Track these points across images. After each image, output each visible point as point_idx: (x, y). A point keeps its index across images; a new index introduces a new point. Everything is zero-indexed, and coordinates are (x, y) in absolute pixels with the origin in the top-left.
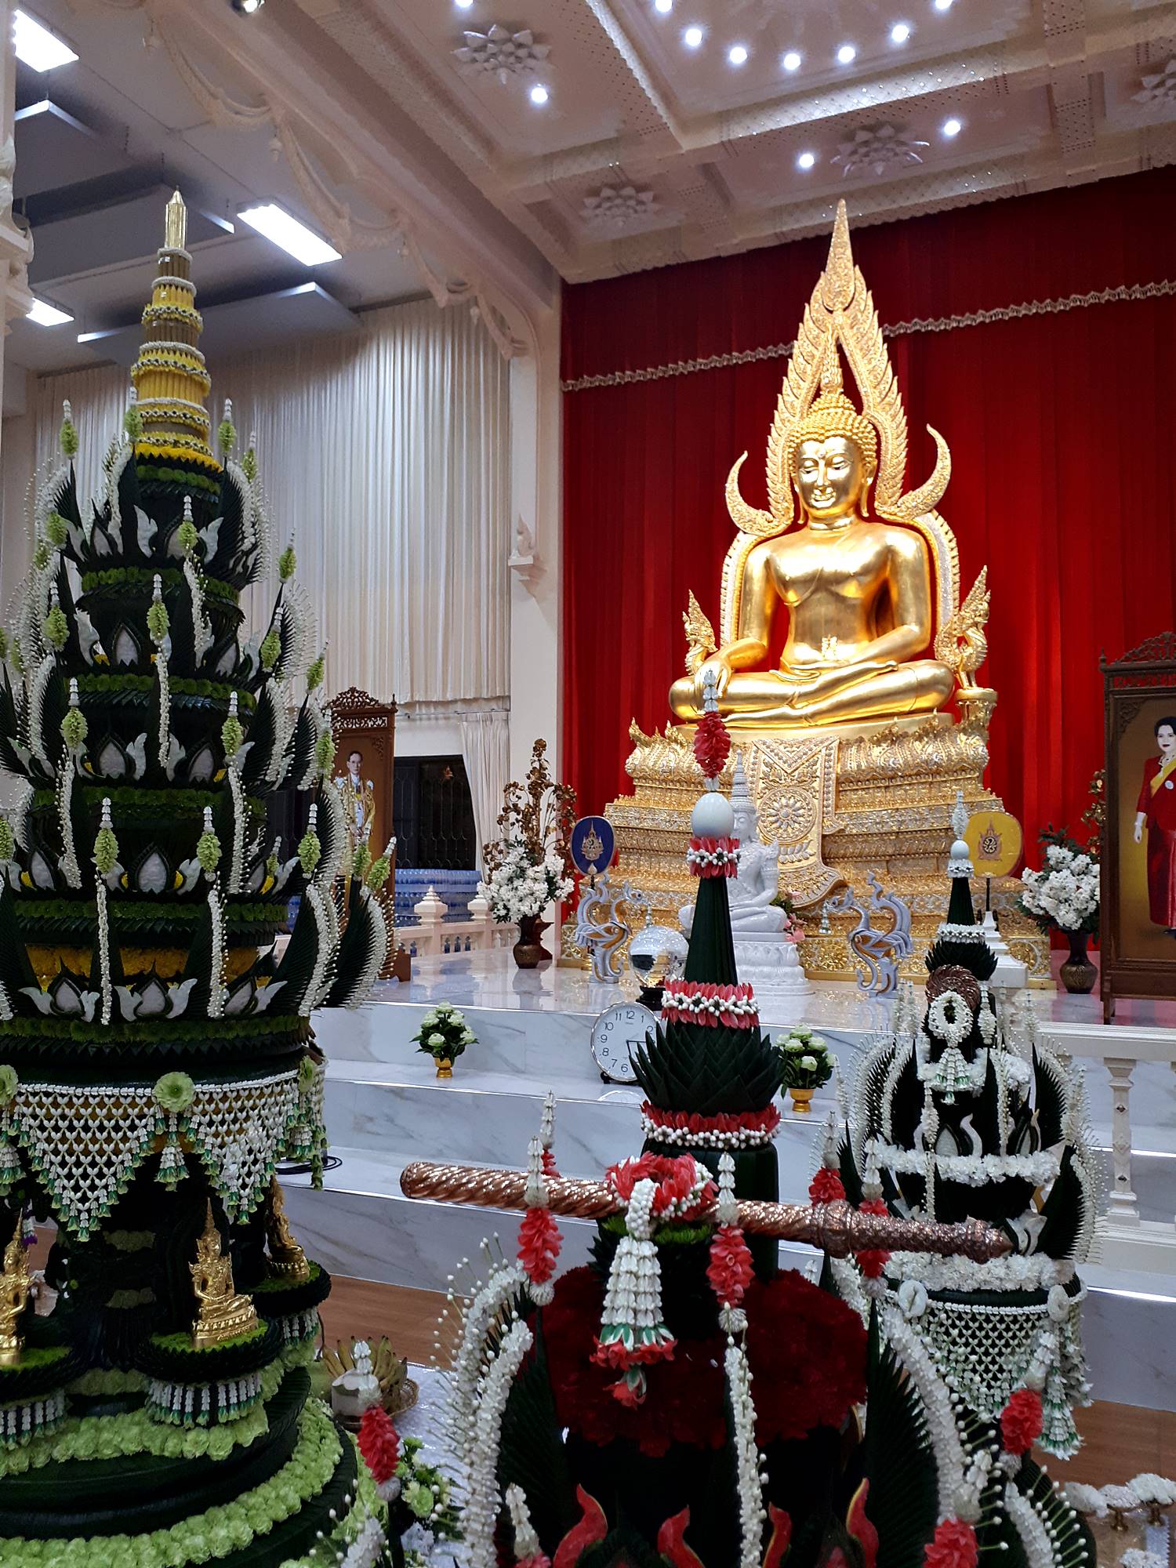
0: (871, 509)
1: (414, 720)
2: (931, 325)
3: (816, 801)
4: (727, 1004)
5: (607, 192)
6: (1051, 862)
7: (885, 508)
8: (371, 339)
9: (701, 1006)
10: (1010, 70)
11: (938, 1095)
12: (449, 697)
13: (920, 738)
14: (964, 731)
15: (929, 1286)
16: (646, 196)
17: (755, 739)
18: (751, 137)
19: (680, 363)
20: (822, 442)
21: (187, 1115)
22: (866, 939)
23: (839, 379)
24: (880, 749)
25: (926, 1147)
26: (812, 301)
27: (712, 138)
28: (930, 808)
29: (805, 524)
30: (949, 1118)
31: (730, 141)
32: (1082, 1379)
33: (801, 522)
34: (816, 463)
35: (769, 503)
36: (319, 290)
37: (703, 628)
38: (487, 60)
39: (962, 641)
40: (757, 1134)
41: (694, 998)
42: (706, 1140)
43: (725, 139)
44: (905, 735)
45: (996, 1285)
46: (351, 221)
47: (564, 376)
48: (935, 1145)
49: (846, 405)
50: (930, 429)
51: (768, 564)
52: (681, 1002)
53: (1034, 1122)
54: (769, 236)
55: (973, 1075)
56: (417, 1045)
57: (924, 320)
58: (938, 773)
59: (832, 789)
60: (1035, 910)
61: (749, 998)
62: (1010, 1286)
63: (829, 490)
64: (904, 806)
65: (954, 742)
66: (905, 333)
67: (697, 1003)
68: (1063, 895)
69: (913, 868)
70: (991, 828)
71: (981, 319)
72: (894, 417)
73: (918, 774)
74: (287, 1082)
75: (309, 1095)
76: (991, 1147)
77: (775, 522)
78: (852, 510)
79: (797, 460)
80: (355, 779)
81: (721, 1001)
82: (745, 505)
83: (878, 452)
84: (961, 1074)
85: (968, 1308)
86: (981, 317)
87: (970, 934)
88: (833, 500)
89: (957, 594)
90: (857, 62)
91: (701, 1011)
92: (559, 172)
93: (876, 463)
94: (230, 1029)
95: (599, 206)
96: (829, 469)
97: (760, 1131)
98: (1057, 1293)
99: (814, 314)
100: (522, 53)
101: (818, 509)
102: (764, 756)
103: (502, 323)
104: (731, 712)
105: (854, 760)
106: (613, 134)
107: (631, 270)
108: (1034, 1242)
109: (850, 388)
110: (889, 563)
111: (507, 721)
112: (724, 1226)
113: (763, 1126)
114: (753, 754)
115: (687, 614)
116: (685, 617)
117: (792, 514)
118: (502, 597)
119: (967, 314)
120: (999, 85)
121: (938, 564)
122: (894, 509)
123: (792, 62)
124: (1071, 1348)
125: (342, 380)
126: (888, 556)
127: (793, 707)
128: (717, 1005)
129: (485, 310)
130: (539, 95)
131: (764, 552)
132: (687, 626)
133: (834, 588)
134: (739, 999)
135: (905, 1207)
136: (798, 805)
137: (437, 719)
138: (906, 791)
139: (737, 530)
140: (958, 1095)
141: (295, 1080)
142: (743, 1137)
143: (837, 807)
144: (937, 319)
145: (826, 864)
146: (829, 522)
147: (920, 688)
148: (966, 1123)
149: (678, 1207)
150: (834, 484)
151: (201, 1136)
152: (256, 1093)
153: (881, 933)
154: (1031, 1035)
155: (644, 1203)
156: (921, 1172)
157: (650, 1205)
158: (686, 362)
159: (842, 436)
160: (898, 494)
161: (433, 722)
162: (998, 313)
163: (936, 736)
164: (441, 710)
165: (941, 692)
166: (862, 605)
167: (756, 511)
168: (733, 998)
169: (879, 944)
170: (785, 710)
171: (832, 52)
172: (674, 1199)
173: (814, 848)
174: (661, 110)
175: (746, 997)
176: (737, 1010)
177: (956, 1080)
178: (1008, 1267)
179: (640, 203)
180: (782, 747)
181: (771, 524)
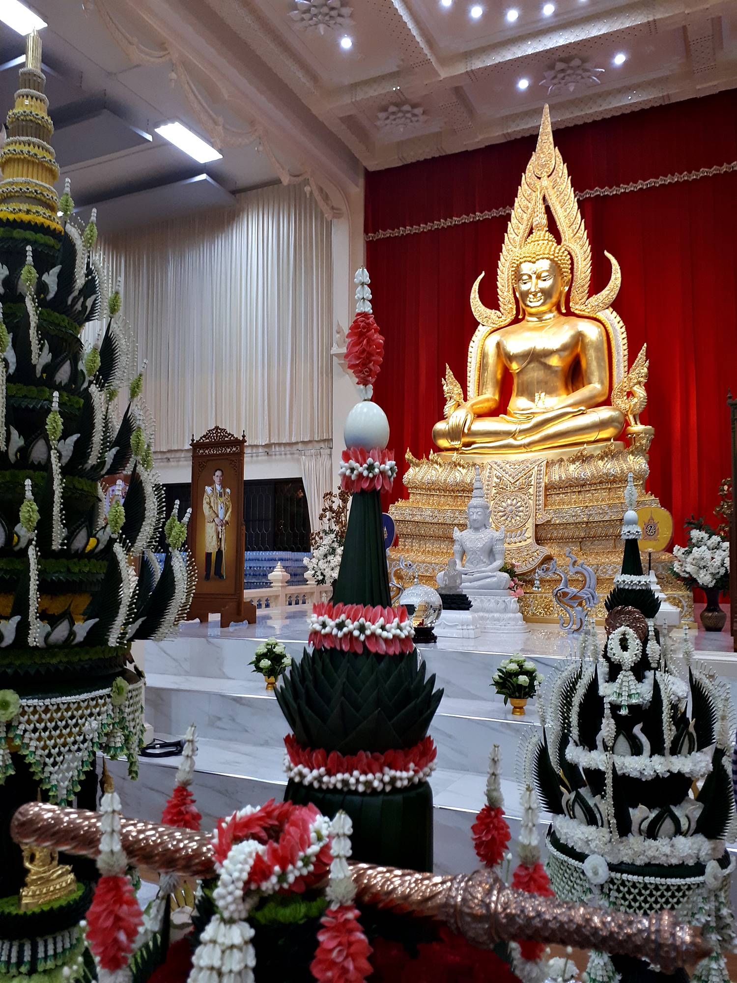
0: (568, 307)
1: (271, 455)
2: (607, 191)
3: (531, 501)
4: (374, 628)
5: (392, 109)
6: (694, 541)
7: (577, 307)
8: (243, 211)
9: (345, 630)
10: (658, 16)
11: (615, 708)
12: (294, 440)
13: (602, 458)
14: (632, 453)
15: (609, 860)
16: (418, 111)
17: (489, 461)
18: (486, 68)
19: (442, 220)
20: (534, 263)
21: (15, 723)
22: (565, 594)
23: (545, 221)
24: (575, 466)
25: (606, 748)
26: (527, 171)
27: (461, 69)
28: (609, 506)
29: (523, 318)
30: (624, 726)
31: (472, 71)
32: (733, 935)
33: (520, 317)
34: (530, 277)
35: (499, 306)
36: (209, 179)
37: (455, 389)
38: (311, 19)
39: (630, 394)
40: (404, 774)
41: (337, 621)
42: (345, 782)
43: (469, 69)
44: (592, 456)
45: (663, 860)
46: (223, 126)
47: (366, 231)
48: (612, 748)
49: (550, 239)
50: (606, 253)
51: (498, 345)
52: (324, 625)
53: (691, 729)
54: (499, 136)
55: (643, 692)
56: (253, 667)
57: (602, 188)
58: (614, 482)
59: (542, 493)
60: (682, 574)
61: (401, 620)
62: (674, 861)
63: (539, 294)
64: (591, 504)
65: (625, 461)
66: (589, 197)
67: (340, 626)
68: (702, 564)
69: (598, 547)
70: (652, 519)
71: (641, 186)
72: (582, 246)
73: (601, 483)
74: (101, 697)
75: (122, 708)
76: (657, 749)
77: (503, 318)
78: (554, 308)
79: (518, 276)
80: (218, 487)
81: (368, 624)
82: (484, 307)
83: (572, 269)
84: (633, 692)
85: (641, 879)
86: (640, 185)
87: (640, 582)
88: (542, 301)
89: (626, 363)
90: (556, 14)
91: (345, 635)
92: (362, 95)
93: (570, 277)
94: (54, 656)
95: (387, 118)
96: (539, 281)
97: (407, 770)
98: (712, 867)
99: (528, 180)
100: (333, 13)
101: (531, 307)
102: (495, 472)
103: (326, 198)
104: (474, 443)
105: (557, 474)
106: (395, 69)
107: (409, 161)
108: (694, 825)
109: (553, 227)
110: (580, 343)
111: (331, 455)
112: (334, 907)
113: (412, 765)
114: (488, 470)
115: (445, 379)
116: (443, 382)
117: (515, 312)
118: (327, 375)
119: (631, 183)
120: (651, 26)
121: (613, 343)
122: (583, 307)
123: (512, 15)
124: (725, 912)
125: (225, 238)
126: (579, 338)
127: (515, 439)
128: (362, 629)
129: (314, 188)
130: (346, 43)
131: (496, 337)
132: (445, 388)
133: (543, 360)
134: (388, 621)
135: (590, 794)
136: (519, 504)
137: (285, 454)
138: (593, 494)
139: (479, 323)
140: (631, 707)
141: (109, 696)
142: (387, 779)
143: (545, 505)
144: (611, 187)
145: (539, 544)
146: (539, 316)
147: (602, 425)
148: (637, 730)
149: (282, 877)
150: (542, 291)
151: (26, 741)
152: (73, 707)
153: (575, 590)
154: (688, 660)
155: (236, 875)
156: (602, 768)
157: (245, 876)
158: (446, 220)
159: (547, 259)
160: (586, 297)
161: (283, 456)
162: (651, 182)
163: (613, 457)
164: (288, 448)
165: (616, 427)
166: (562, 370)
167: (490, 311)
168: (381, 621)
169: (575, 597)
170: (510, 441)
171: (538, 7)
172: (277, 868)
173: (530, 533)
174: (426, 51)
175: (397, 620)
176: (385, 634)
177: (630, 696)
178: (672, 846)
179: (415, 115)
180: (508, 466)
181: (501, 319)
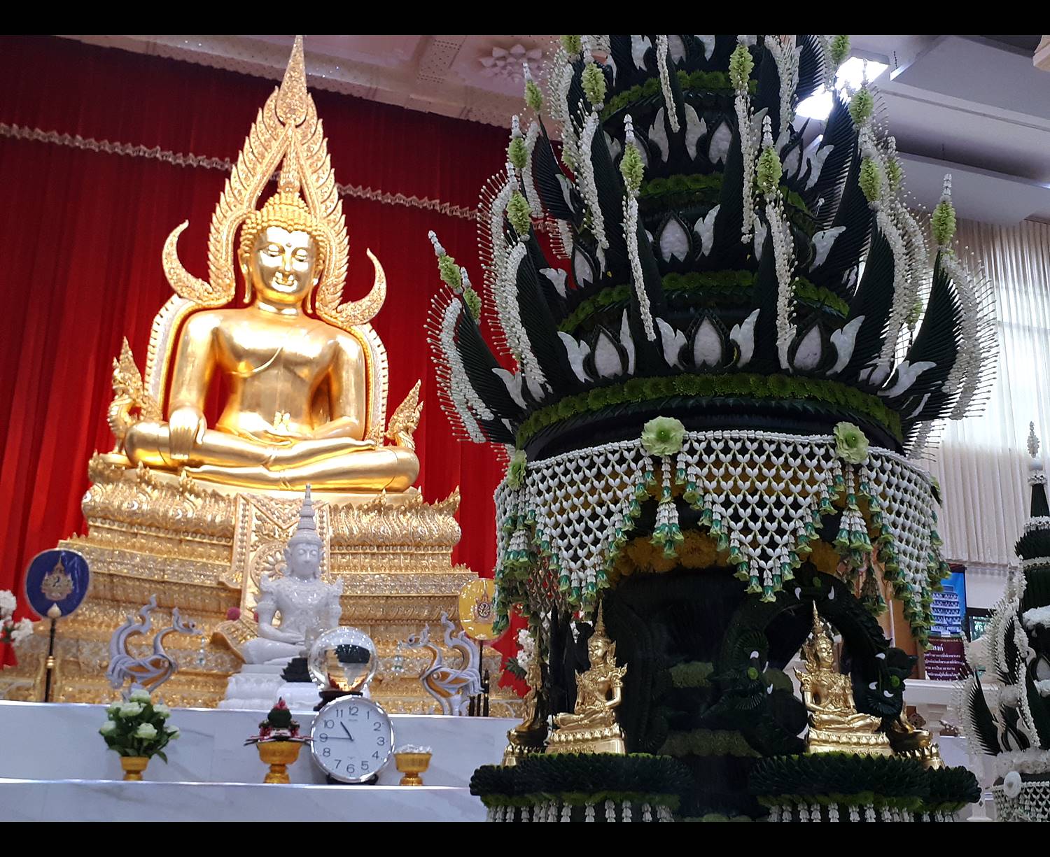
0: (313, 307)
7: (326, 310)
13: (403, 512)
14: (441, 511)
17: (241, 493)
20: (289, 232)
23: (298, 183)
24: (369, 517)
33: (245, 300)
34: (282, 251)
35: (209, 276)
37: (134, 380)
44: (390, 508)
51: (216, 333)
58: (418, 546)
63: (292, 277)
65: (433, 519)
73: (403, 544)
77: (216, 295)
78: (299, 304)
79: (258, 243)
82: (183, 270)
88: (294, 287)
96: (293, 259)
99: (259, 133)
104: (203, 463)
105: (346, 525)
110: (334, 359)
115: (118, 360)
116: (115, 363)
117: (233, 292)
122: (334, 313)
126: (335, 353)
127: (269, 469)
131: (211, 319)
132: (116, 373)
133: (293, 368)
138: (393, 559)
139: (173, 292)
159: (308, 233)
160: (338, 301)
163: (416, 512)
166: (311, 389)
167: (195, 280)
170: (259, 470)
180: (274, 504)
181: (212, 296)
